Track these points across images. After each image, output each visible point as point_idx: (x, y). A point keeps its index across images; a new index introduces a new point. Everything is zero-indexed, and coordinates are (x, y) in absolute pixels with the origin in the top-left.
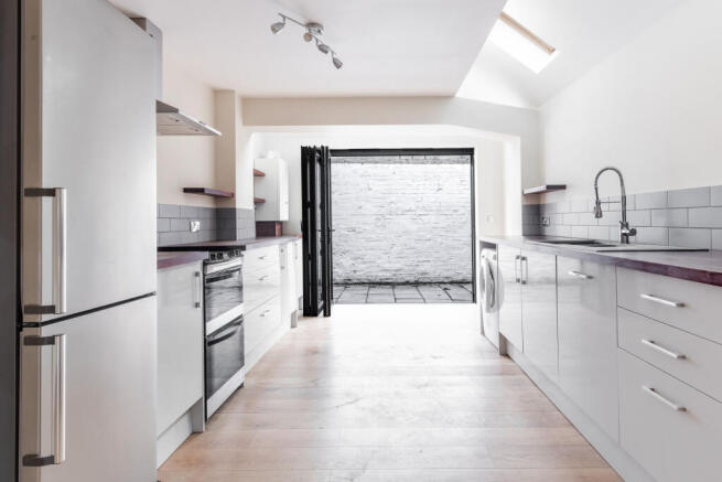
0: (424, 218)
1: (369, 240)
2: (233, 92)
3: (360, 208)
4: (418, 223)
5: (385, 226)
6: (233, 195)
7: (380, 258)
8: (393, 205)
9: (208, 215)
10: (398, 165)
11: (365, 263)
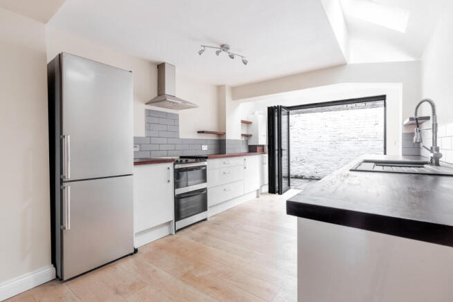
0: (363, 142)
1: (325, 155)
2: (224, 86)
3: (320, 137)
4: (358, 146)
5: (335, 148)
6: (225, 133)
7: (332, 166)
8: (341, 135)
9: (213, 143)
10: (345, 111)
11: (322, 168)
